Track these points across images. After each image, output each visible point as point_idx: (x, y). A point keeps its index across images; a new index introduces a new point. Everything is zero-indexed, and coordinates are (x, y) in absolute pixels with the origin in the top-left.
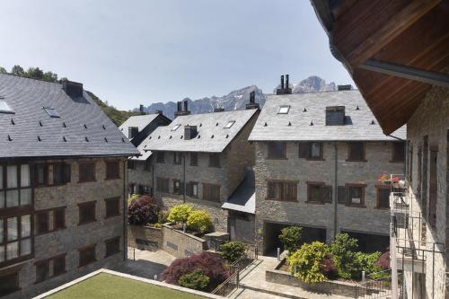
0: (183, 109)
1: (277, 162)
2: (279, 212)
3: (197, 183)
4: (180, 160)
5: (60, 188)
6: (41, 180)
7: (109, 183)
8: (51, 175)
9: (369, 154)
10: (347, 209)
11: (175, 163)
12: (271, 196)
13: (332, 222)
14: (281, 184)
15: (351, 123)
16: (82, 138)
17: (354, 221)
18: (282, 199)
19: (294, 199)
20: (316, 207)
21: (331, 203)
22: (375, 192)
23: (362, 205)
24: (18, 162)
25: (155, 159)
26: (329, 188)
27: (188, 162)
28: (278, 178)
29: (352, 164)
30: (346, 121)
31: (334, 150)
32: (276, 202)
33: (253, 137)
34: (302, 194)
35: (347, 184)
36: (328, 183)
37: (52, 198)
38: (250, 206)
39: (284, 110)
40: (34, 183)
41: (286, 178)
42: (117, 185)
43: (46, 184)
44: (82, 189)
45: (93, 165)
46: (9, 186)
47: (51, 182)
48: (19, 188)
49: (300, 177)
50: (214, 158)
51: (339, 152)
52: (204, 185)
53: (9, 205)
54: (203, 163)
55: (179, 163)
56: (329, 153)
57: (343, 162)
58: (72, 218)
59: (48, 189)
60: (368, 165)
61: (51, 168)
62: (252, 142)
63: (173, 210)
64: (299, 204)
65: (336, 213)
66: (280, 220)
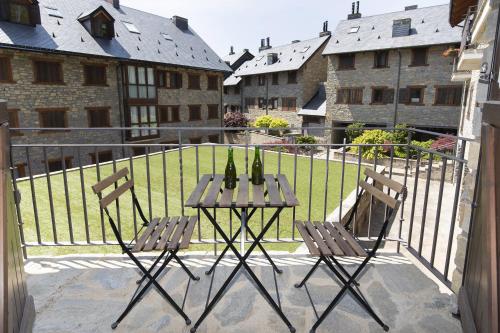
0: (266, 45)
1: (346, 72)
2: (345, 113)
3: (277, 99)
4: (264, 81)
5: (175, 91)
6: (161, 83)
7: (210, 92)
8: (168, 81)
9: (431, 59)
10: (406, 108)
11: (260, 84)
12: (339, 101)
13: (392, 119)
14: (349, 90)
15: (416, 33)
16: (190, 56)
17: (412, 117)
18: (348, 102)
19: (360, 102)
20: (378, 107)
21: (392, 103)
22: (434, 91)
23: (420, 103)
24: (146, 64)
25: (244, 83)
26: (392, 91)
27: (270, 82)
28: (347, 85)
29: (414, 69)
30: (411, 32)
31: (398, 58)
32: (344, 106)
33: (326, 51)
34: (367, 97)
35: (408, 87)
36: (390, 86)
37: (170, 97)
38: (321, 111)
39: (355, 30)
40: (157, 85)
41: (353, 85)
42: (216, 96)
43: (165, 86)
44: (191, 94)
45: (198, 77)
46: (140, 82)
47: (169, 86)
48: (147, 85)
49: (365, 84)
50: (292, 75)
51: (403, 59)
52: (283, 99)
53: (141, 97)
54: (283, 81)
55: (263, 85)
56: (393, 61)
57: (406, 68)
58: (184, 115)
59: (167, 90)
60: (429, 68)
61: (168, 74)
62: (325, 56)
63: (259, 119)
64: (364, 106)
65: (396, 112)
66: (347, 120)
